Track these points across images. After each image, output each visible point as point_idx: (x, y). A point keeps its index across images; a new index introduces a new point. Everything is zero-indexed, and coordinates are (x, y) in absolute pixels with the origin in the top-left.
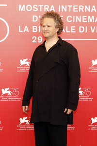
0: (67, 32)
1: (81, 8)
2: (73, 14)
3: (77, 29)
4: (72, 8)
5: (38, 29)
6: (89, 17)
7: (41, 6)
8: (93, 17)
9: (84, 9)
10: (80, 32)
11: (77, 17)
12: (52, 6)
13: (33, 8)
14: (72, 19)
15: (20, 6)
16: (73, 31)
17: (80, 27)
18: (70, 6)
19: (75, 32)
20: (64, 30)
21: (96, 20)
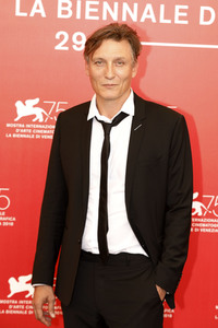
5: (74, 9)
17: (203, 9)
19: (186, 22)
20: (153, 16)
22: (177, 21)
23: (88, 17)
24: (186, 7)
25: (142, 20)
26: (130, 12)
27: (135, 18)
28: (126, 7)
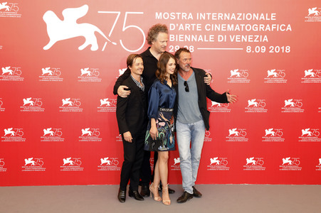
0: (205, 41)
1: (220, 16)
2: (211, 22)
3: (216, 38)
4: (211, 16)
5: (175, 38)
6: (229, 25)
7: (178, 14)
8: (233, 26)
9: (223, 17)
10: (219, 41)
11: (216, 26)
12: (190, 14)
13: (170, 16)
14: (211, 27)
15: (157, 14)
16: (211, 40)
18: (209, 14)
19: (213, 41)
20: (202, 39)
21: (236, 29)
23: (180, 40)
24: (213, 36)
25: (198, 40)
26: (194, 38)
27: (196, 40)
28: (193, 36)
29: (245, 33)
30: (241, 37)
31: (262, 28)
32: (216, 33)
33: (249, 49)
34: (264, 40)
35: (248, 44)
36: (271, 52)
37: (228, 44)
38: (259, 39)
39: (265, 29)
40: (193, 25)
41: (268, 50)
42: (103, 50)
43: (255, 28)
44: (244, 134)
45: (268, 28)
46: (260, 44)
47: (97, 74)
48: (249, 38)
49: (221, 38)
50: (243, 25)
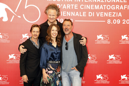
0: (80, 16)
3: (87, 14)
6: (96, 6)
8: (98, 6)
9: (92, 0)
10: (89, 16)
11: (87, 6)
14: (84, 7)
16: (84, 15)
17: (89, 13)
19: (86, 16)
20: (78, 15)
21: (100, 8)
22: (84, 16)
23: (63, 15)
24: (86, 12)
25: (76, 16)
26: (73, 14)
27: (74, 15)
28: (72, 13)
29: (106, 11)
30: (104, 14)
31: (118, 8)
32: (87, 11)
33: (109, 22)
34: (119, 15)
35: (108, 18)
36: (123, 23)
37: (95, 18)
38: (116, 15)
39: (119, 8)
40: (72, 5)
41: (122, 22)
42: (11, 21)
43: (113, 7)
44: (107, 78)
45: (122, 7)
46: (117, 18)
47: (7, 37)
48: (109, 14)
49: (90, 14)
50: (105, 6)
